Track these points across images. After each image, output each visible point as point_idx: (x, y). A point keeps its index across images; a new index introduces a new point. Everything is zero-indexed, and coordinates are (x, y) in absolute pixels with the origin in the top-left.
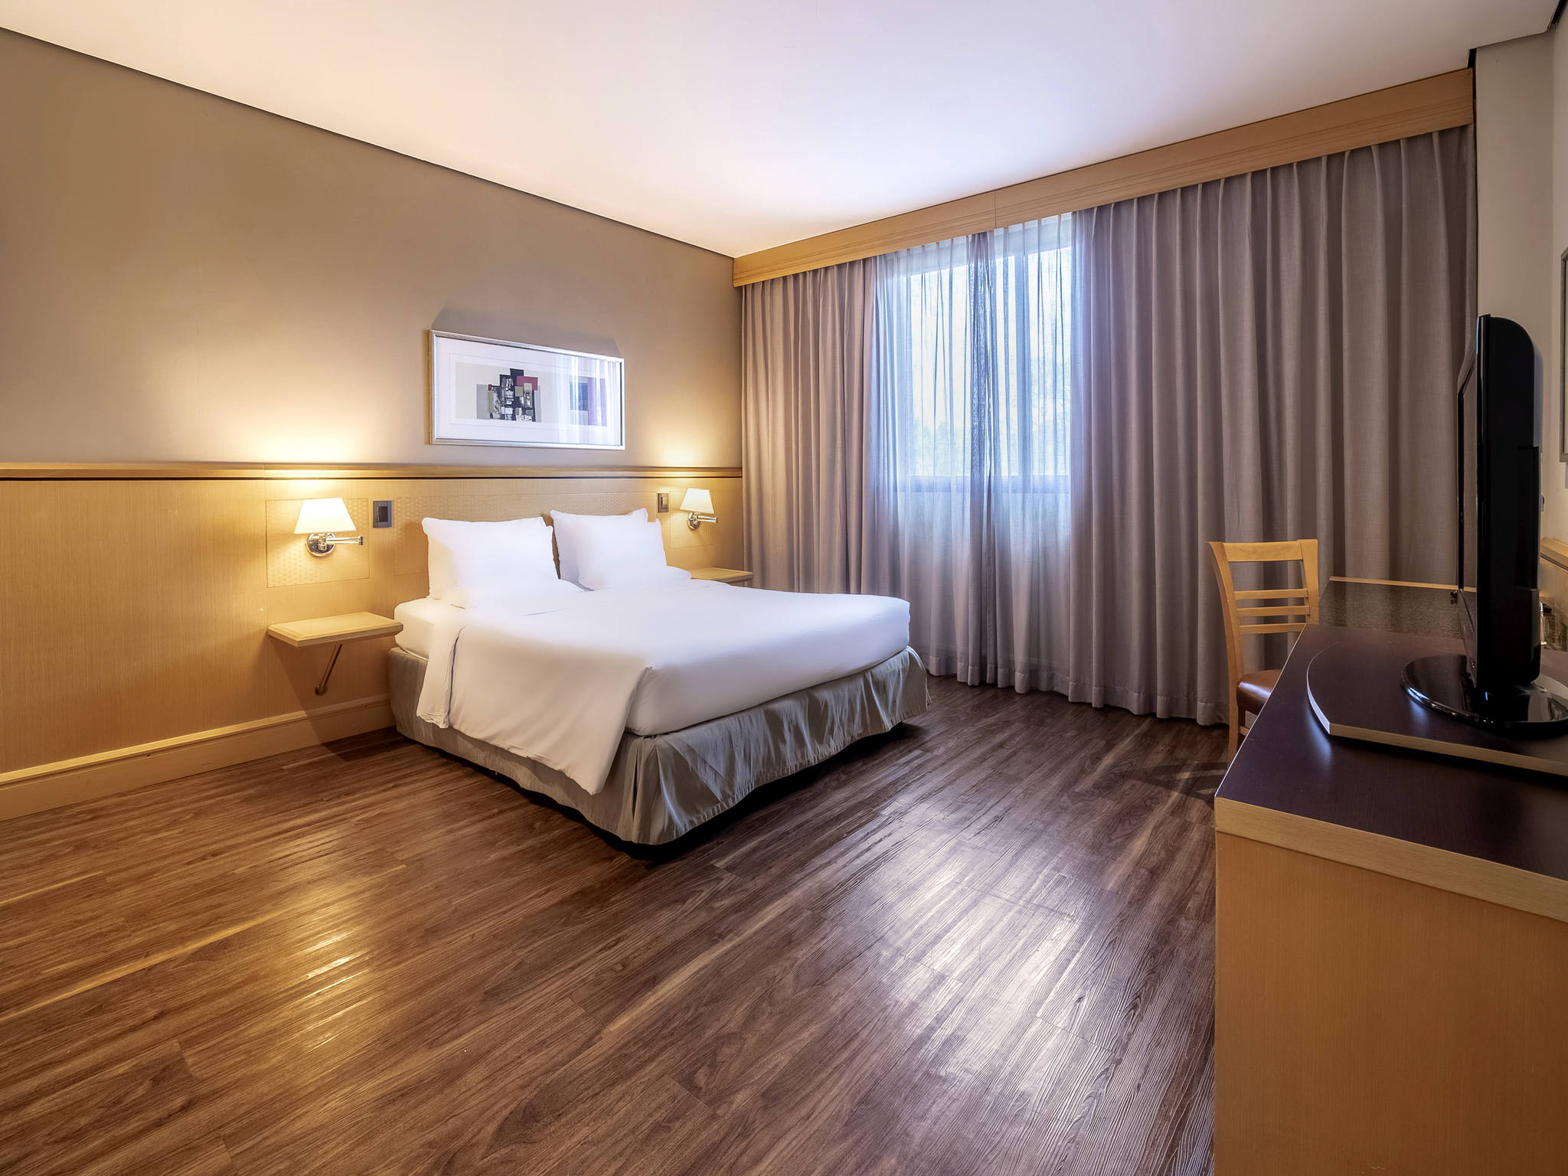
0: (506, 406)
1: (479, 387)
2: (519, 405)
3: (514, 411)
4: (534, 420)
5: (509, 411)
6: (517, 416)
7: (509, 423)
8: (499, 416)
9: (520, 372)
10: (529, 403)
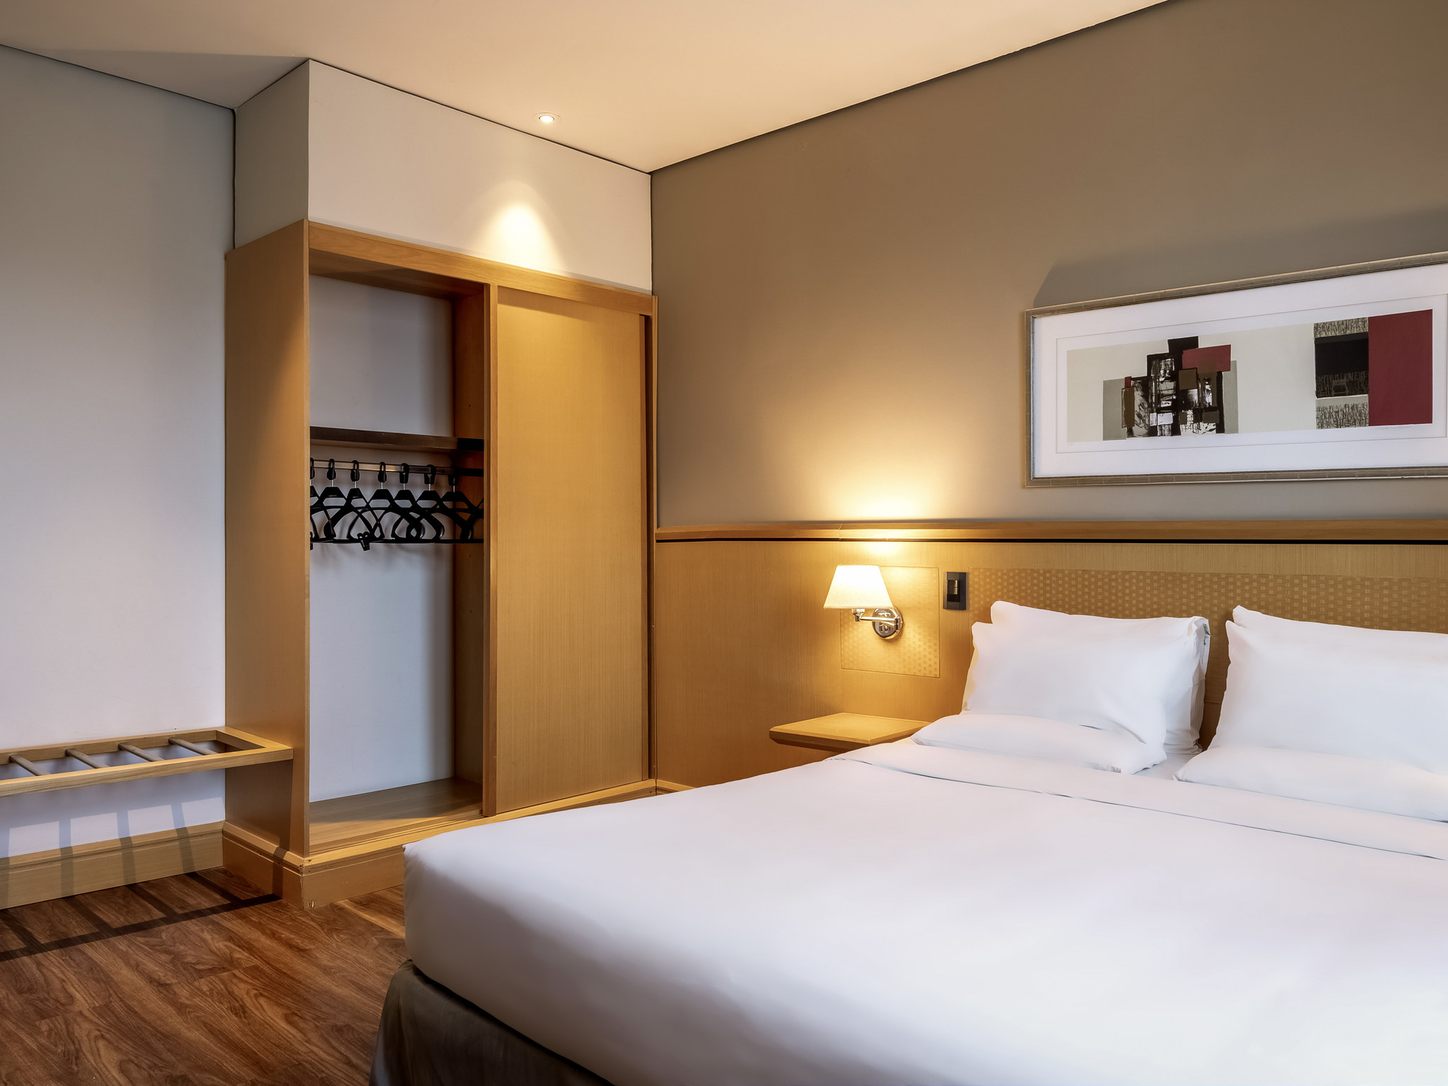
0: (1160, 411)
1: (1108, 386)
2: (1188, 404)
3: (1175, 419)
4: (1220, 429)
5: (1166, 419)
6: (1182, 427)
7: (1166, 441)
8: (1144, 431)
9: (1193, 342)
10: (1209, 399)
